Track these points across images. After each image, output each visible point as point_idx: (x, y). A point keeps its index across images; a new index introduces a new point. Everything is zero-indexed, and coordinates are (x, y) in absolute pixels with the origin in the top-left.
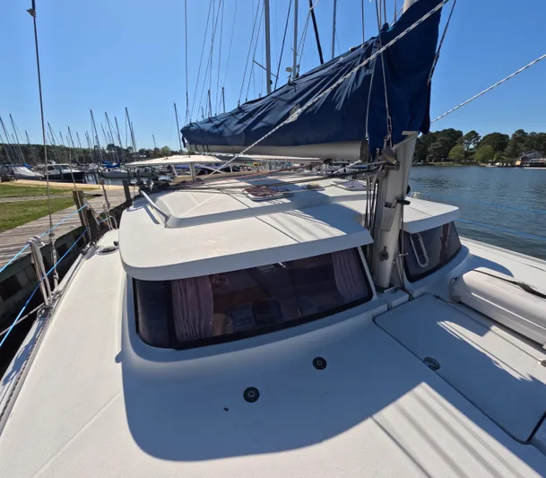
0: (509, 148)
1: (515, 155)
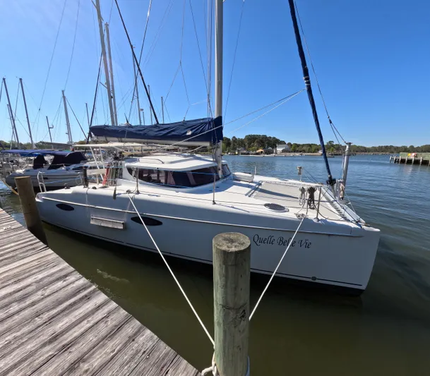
1: (235, 149)
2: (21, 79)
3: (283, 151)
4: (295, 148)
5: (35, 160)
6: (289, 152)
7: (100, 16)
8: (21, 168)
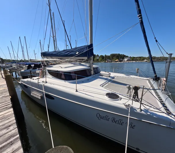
0: (104, 59)
1: (106, 60)
2: (25, 37)
3: (127, 60)
4: (133, 59)
5: (28, 66)
6: (130, 61)
7: (50, 9)
8: (23, 69)
